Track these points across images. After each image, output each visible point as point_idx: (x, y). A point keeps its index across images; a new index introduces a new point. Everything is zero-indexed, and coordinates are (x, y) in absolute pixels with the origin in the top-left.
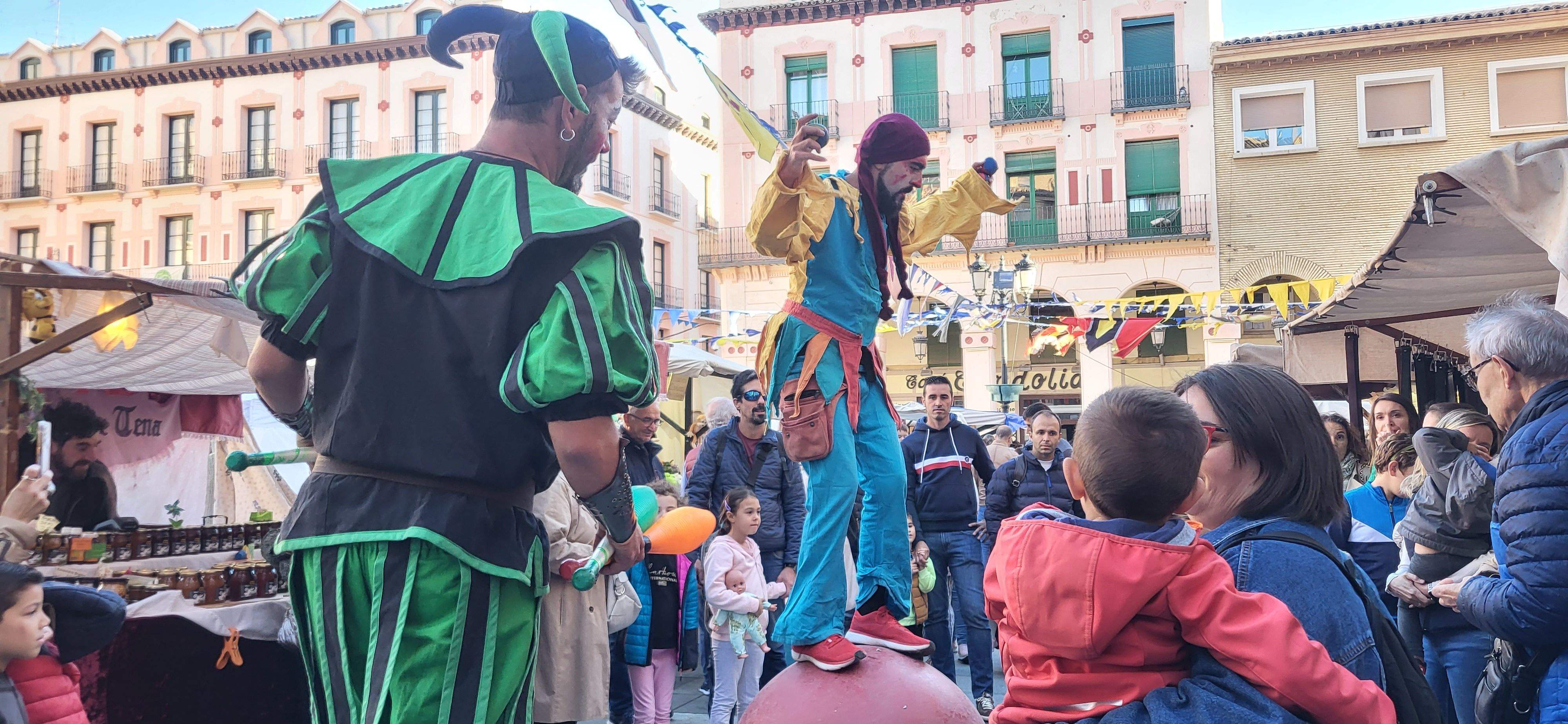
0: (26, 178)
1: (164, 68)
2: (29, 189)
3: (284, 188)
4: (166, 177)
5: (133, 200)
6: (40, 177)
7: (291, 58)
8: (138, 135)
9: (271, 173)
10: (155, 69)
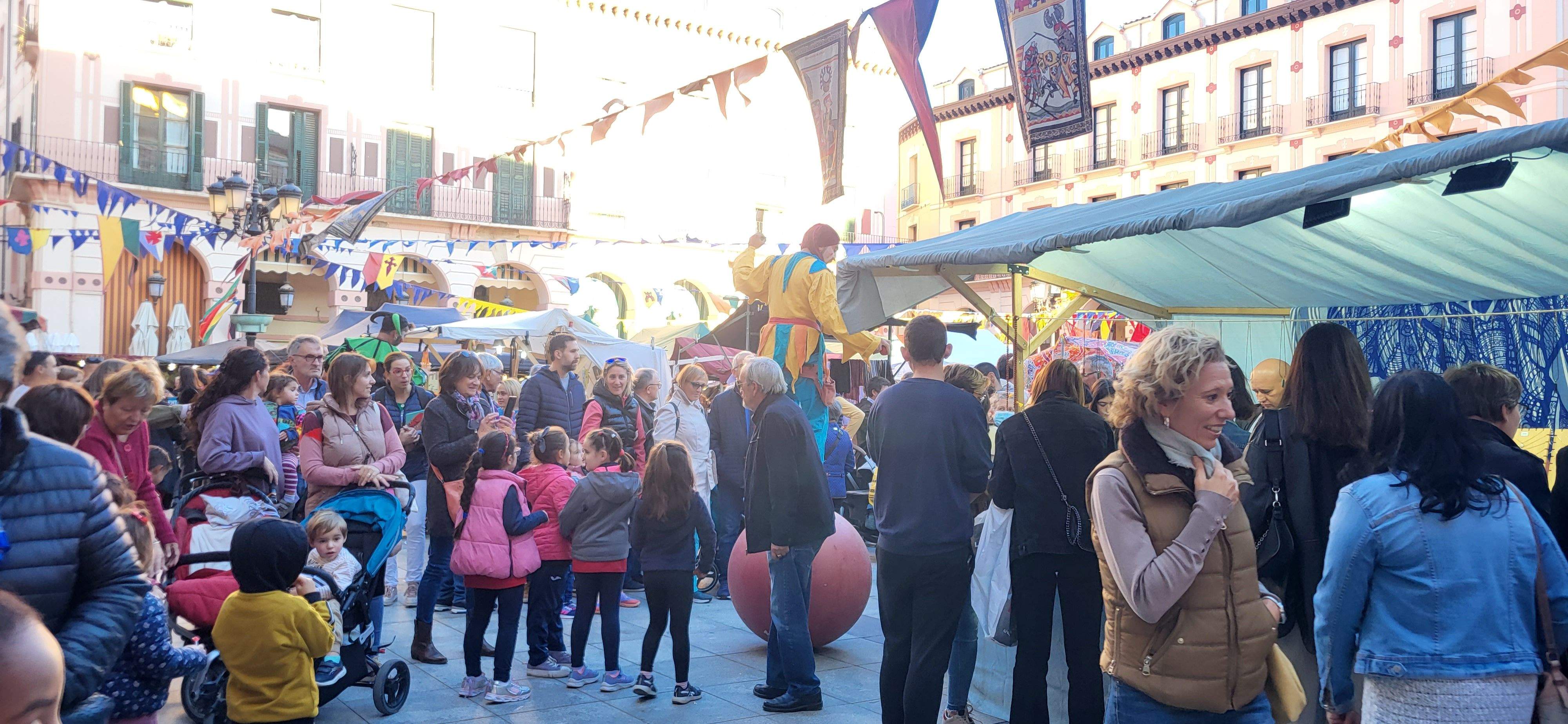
0: (1037, 164)
1: (1158, 45)
2: (1040, 173)
3: (1281, 144)
4: (1160, 148)
5: (1132, 173)
6: (1049, 162)
7: (1290, 11)
8: (1136, 112)
9: (1267, 130)
10: (1151, 47)
